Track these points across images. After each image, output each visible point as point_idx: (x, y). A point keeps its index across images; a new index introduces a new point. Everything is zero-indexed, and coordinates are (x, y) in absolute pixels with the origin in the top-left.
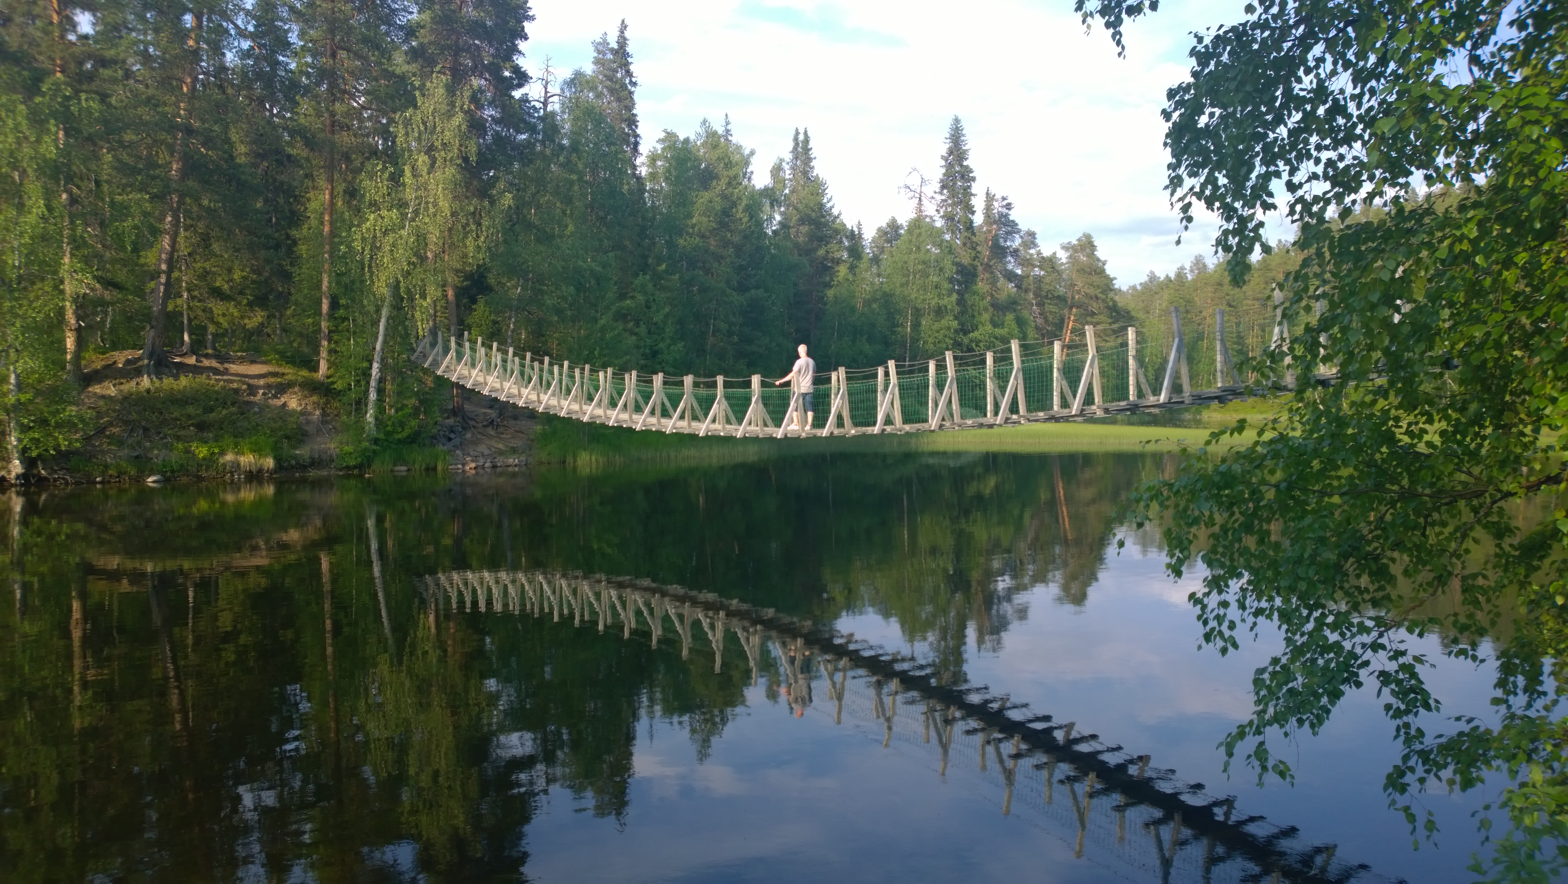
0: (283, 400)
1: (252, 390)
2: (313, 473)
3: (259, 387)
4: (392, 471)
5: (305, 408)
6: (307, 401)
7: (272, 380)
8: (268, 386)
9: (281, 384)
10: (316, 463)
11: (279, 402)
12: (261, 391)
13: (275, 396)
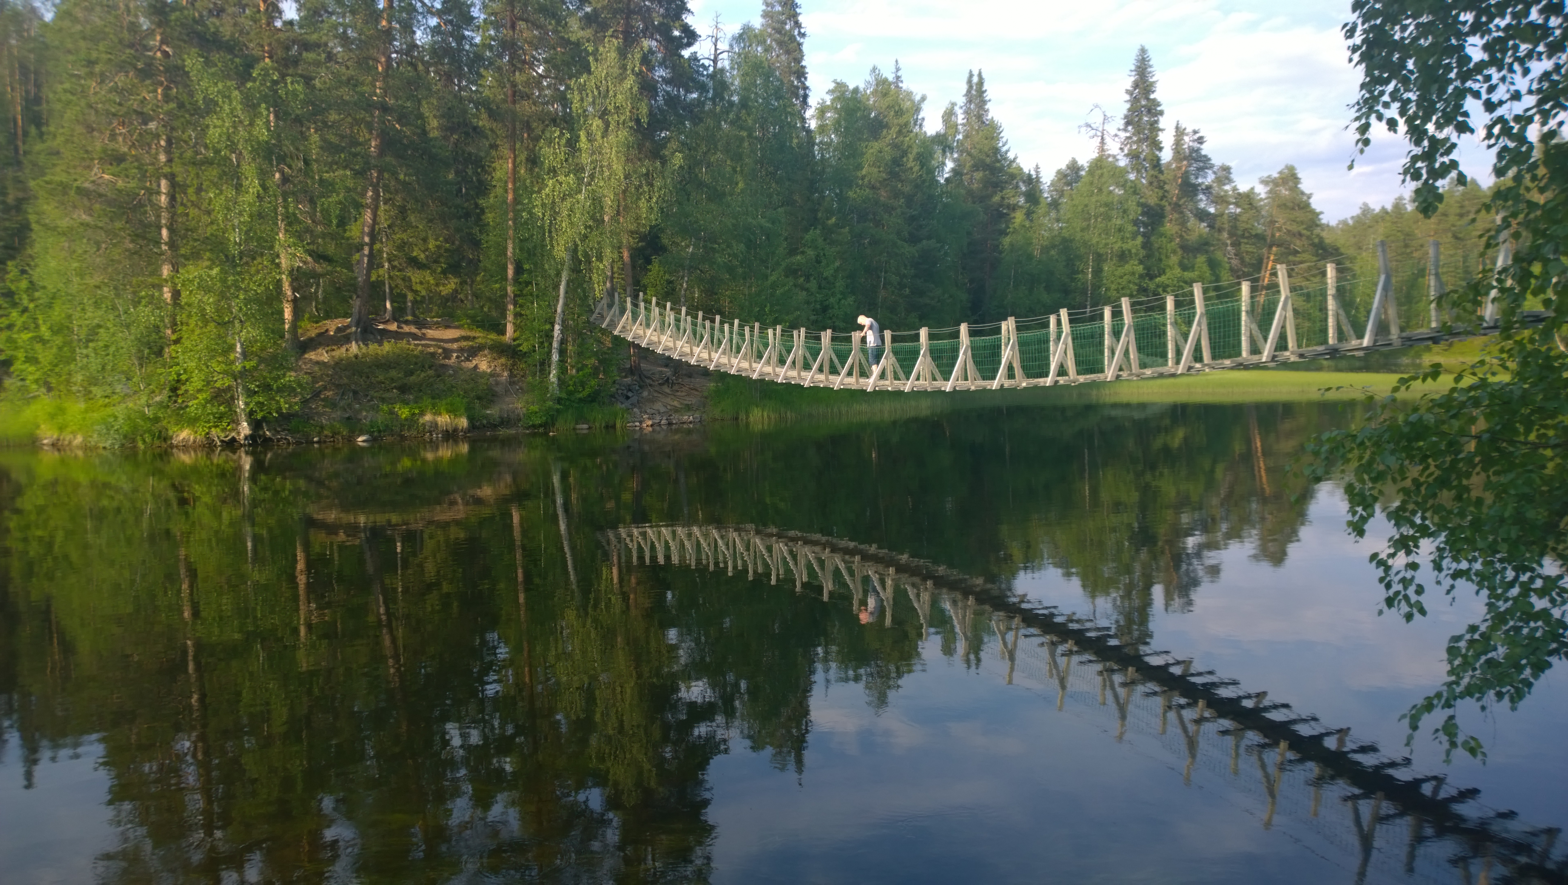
0: (474, 362)
1: (447, 353)
2: (502, 432)
3: (452, 351)
4: (574, 429)
5: (495, 370)
6: (496, 363)
7: (464, 344)
8: (461, 350)
9: (472, 347)
10: (505, 422)
11: (470, 365)
12: (455, 355)
13: (467, 359)
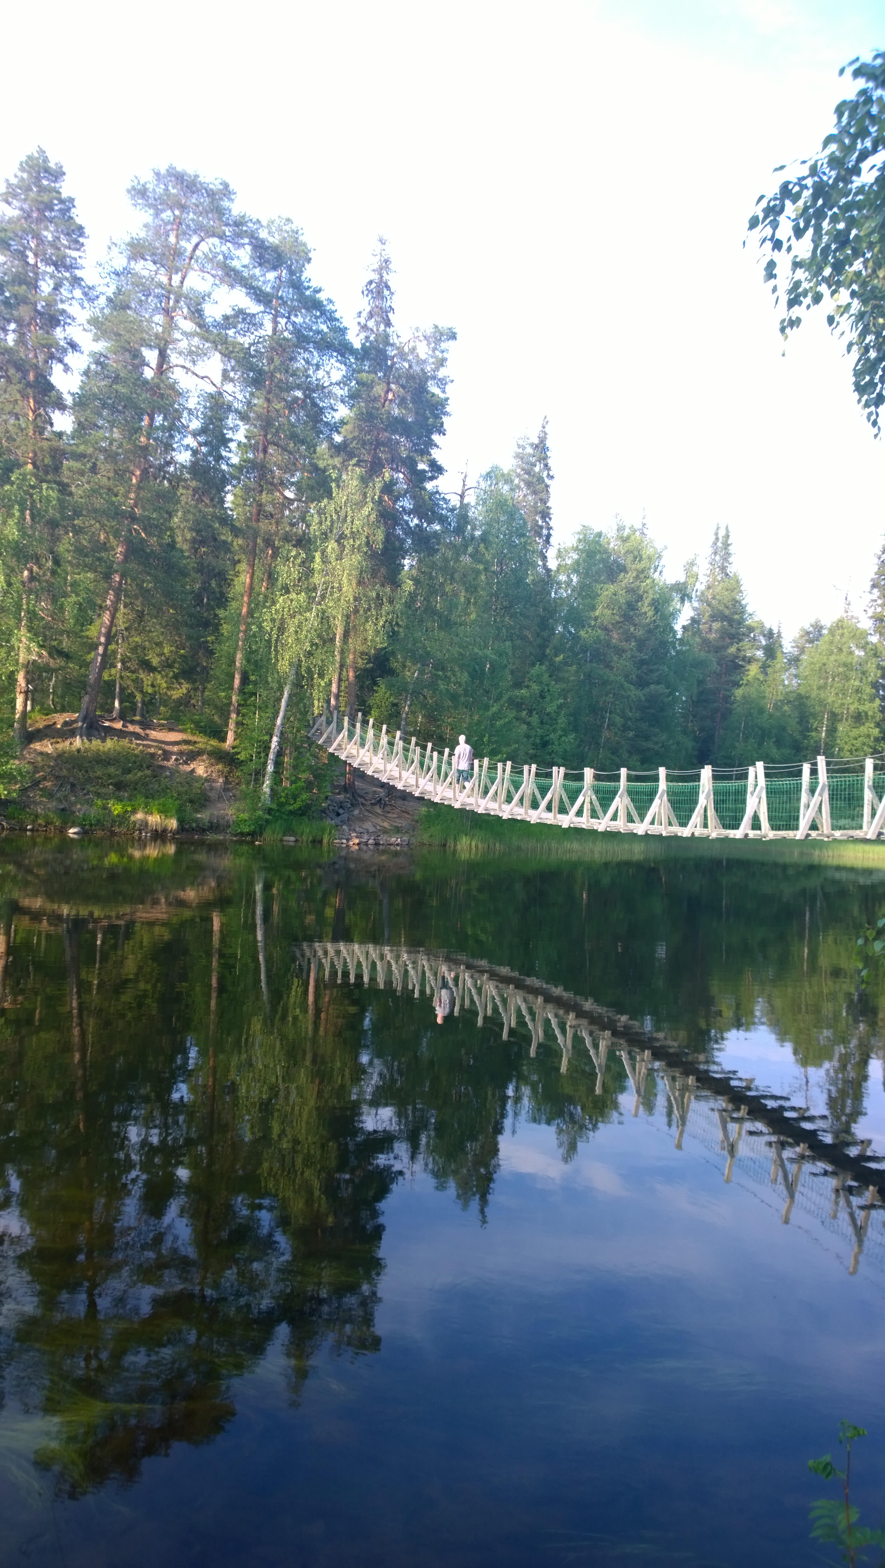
0: (192, 766)
1: (167, 755)
2: (211, 837)
3: (172, 753)
4: (281, 840)
5: (211, 775)
6: (213, 769)
7: (185, 747)
8: (181, 753)
9: (192, 751)
10: (214, 827)
11: (188, 768)
12: (174, 757)
13: (186, 763)
